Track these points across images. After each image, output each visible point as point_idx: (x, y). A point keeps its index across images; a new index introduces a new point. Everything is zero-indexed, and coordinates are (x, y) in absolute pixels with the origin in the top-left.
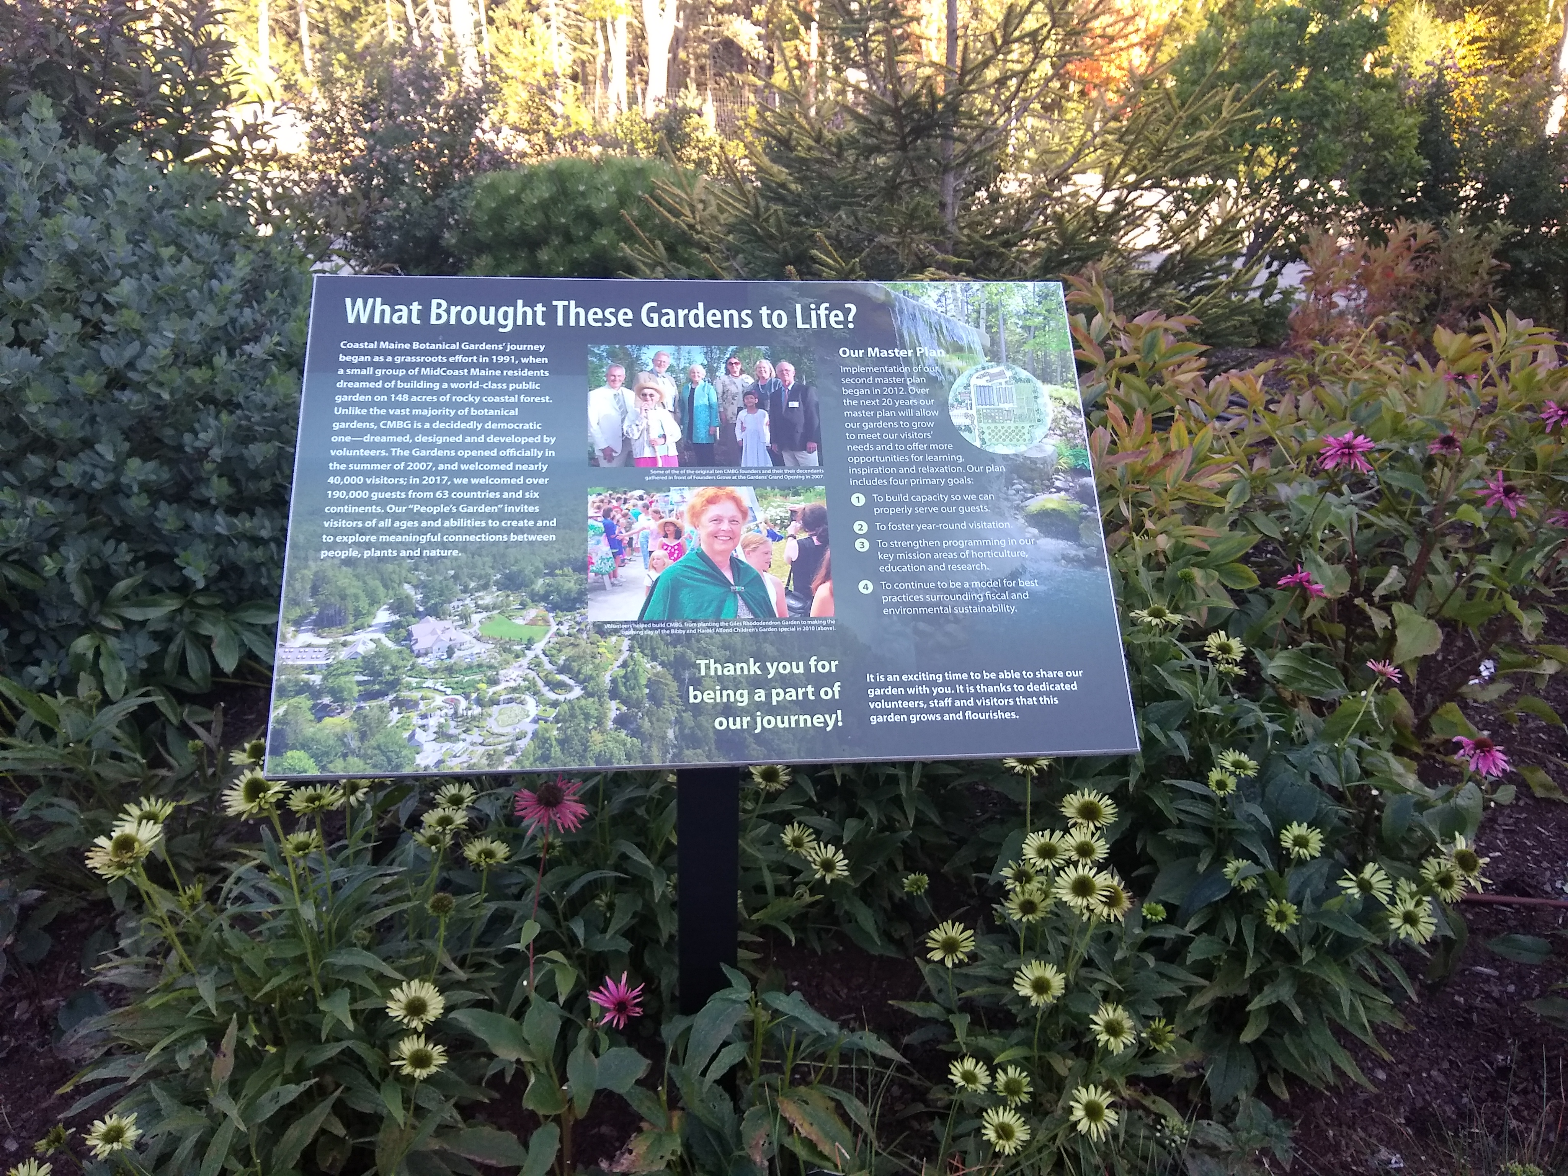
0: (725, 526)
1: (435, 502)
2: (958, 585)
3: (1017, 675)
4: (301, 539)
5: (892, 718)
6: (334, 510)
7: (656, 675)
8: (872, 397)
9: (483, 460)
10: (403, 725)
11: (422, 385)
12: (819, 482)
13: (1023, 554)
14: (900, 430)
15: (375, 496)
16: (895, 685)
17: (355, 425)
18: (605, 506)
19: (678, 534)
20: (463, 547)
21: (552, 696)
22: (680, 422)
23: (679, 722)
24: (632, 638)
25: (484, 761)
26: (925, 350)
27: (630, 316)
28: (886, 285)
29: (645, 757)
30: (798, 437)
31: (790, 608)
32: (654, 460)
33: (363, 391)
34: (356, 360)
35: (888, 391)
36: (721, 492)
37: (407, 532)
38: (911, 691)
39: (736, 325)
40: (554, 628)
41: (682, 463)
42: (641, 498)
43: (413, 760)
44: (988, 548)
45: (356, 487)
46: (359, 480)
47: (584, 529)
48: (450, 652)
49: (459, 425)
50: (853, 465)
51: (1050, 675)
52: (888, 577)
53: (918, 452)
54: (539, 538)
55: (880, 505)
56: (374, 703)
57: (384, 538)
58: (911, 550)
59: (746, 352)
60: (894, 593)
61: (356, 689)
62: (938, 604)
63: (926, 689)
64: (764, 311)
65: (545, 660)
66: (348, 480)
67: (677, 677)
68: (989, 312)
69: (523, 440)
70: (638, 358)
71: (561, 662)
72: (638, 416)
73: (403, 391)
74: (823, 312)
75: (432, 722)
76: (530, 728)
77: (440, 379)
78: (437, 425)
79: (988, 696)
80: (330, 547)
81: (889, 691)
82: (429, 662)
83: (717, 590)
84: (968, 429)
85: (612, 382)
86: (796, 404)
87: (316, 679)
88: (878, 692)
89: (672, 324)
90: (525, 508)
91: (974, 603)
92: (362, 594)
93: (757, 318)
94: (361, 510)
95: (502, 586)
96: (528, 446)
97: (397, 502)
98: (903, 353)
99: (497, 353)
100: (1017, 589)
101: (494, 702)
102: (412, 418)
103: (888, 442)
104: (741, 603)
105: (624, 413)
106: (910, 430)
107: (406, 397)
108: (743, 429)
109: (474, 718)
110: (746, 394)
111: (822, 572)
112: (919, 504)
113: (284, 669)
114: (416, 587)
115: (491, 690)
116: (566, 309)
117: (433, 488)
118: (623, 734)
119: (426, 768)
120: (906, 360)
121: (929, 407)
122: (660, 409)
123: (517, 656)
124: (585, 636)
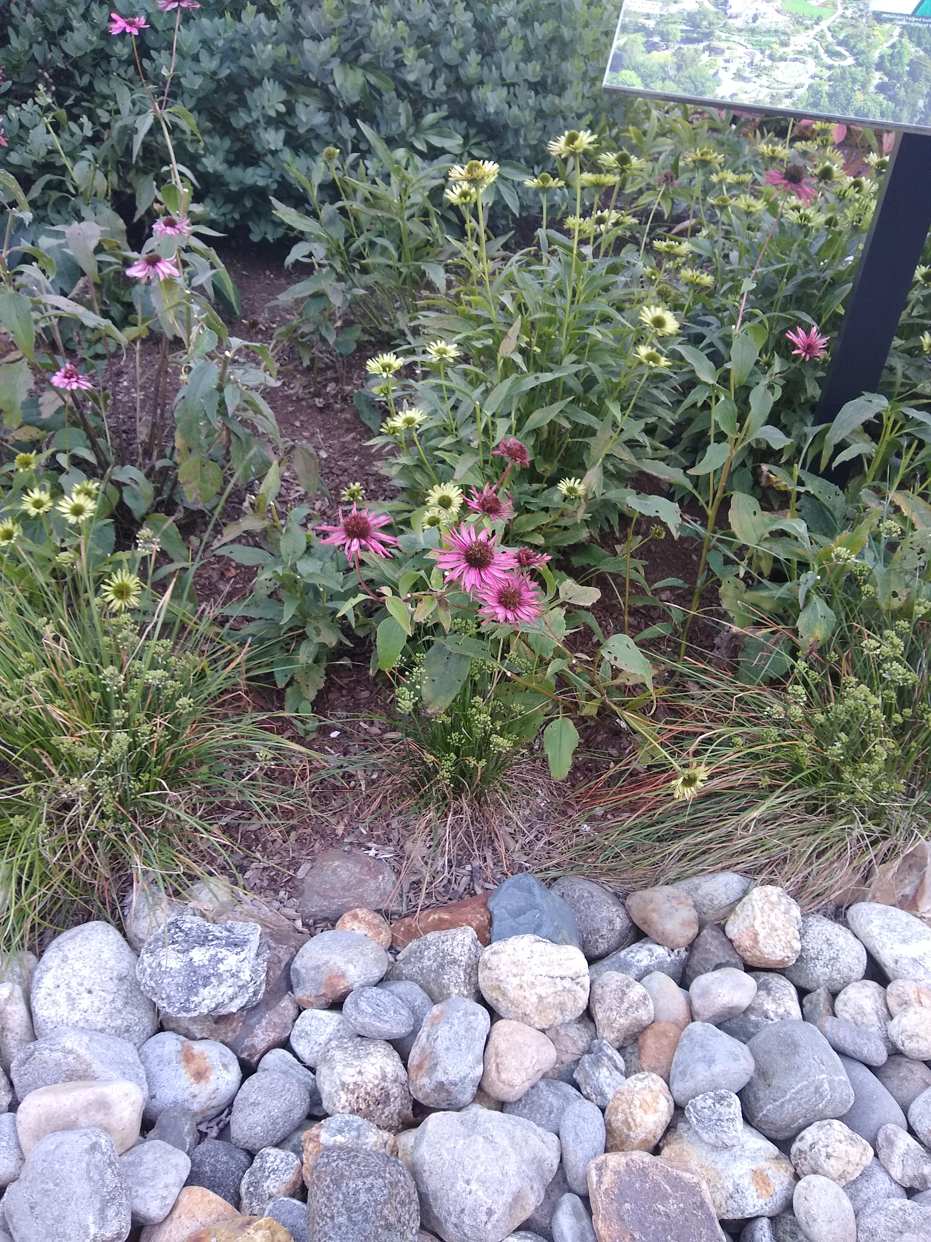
7: (918, 58)
10: (711, 65)
21: (829, 61)
23: (930, 95)
24: (904, 27)
25: (768, 100)
29: (895, 116)
40: (840, 11)
43: (713, 91)
48: (755, 18)
56: (691, 46)
61: (679, 36)
65: (829, 34)
71: (841, 37)
75: (733, 66)
76: (808, 82)
82: (738, 23)
87: (651, 24)
101: (783, 59)
109: (765, 68)
113: (628, 12)
115: (782, 50)
118: (881, 97)
119: (723, 97)
123: (807, 28)
124: (864, 20)
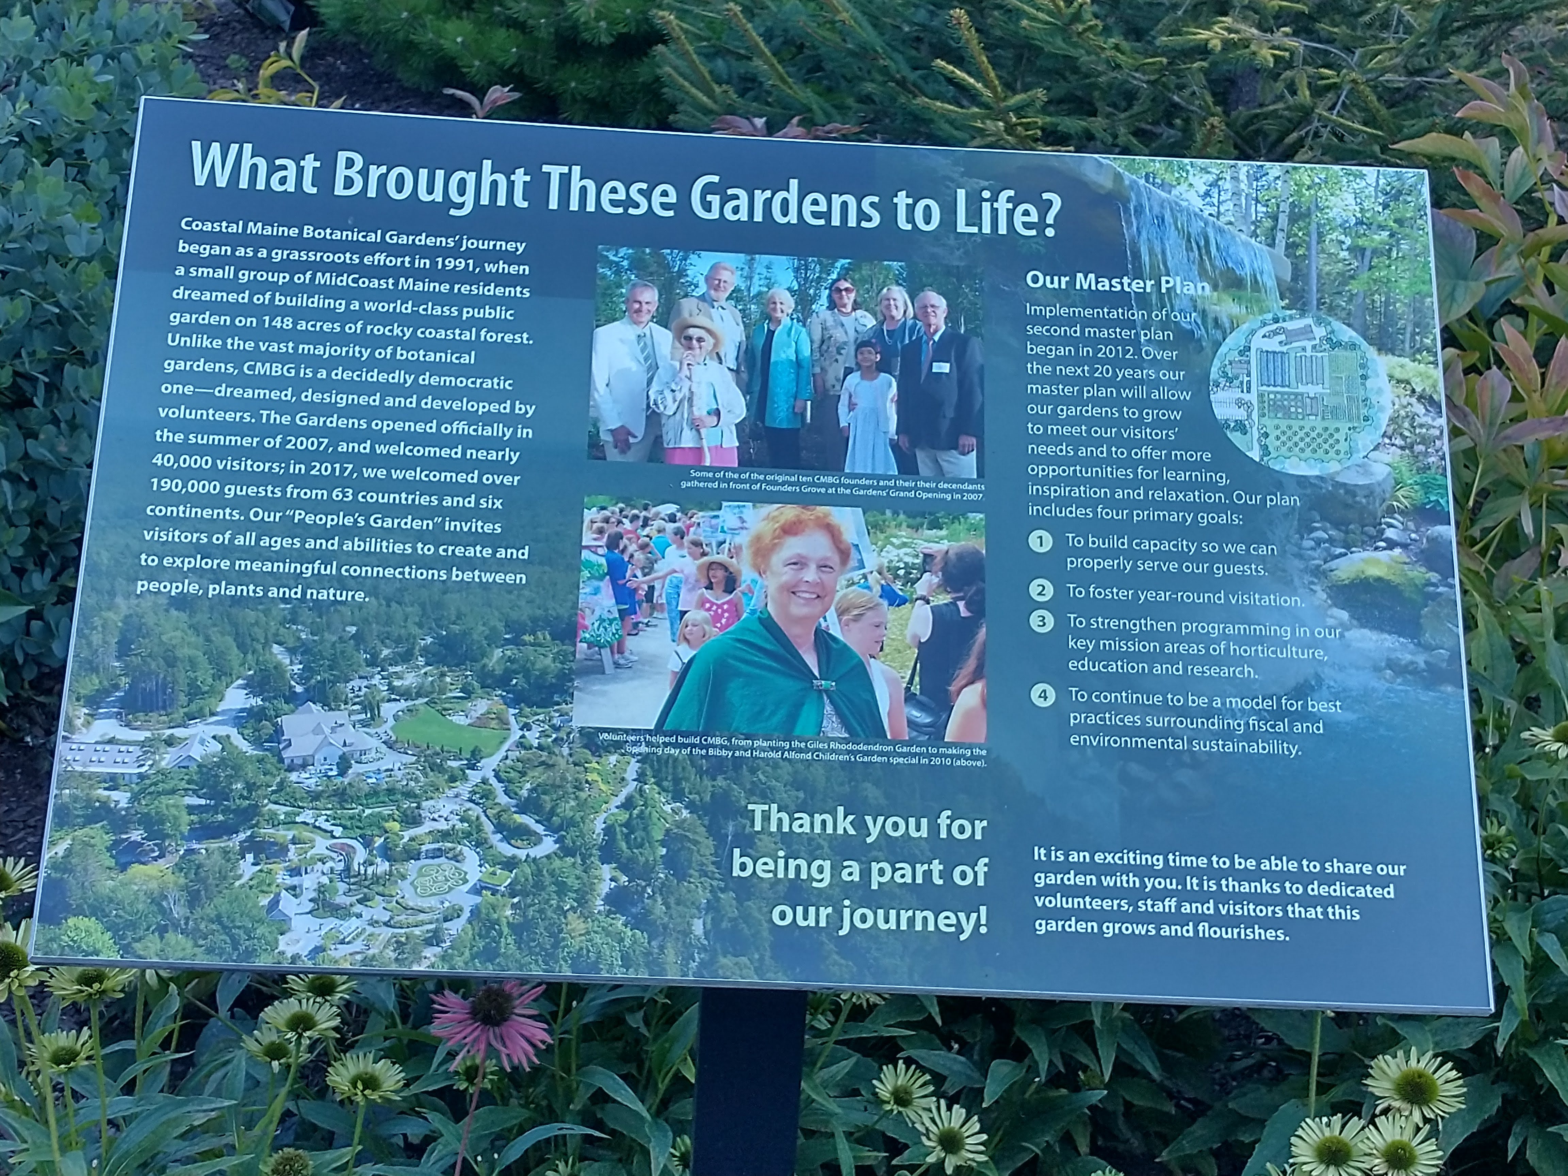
0: (810, 575)
1: (329, 507)
2: (1203, 701)
3: (1293, 866)
4: (105, 557)
5: (1073, 926)
6: (161, 511)
7: (680, 825)
8: (1078, 361)
9: (413, 439)
10: (261, 884)
11: (316, 302)
12: (975, 507)
13: (1319, 654)
14: (1122, 423)
15: (230, 491)
16: (1081, 869)
17: (200, 366)
18: (613, 529)
19: (731, 583)
20: (373, 587)
21: (507, 850)
22: (746, 390)
23: (713, 906)
24: (644, 759)
25: (390, 954)
26: (1176, 281)
27: (672, 199)
28: (1114, 162)
29: (653, 963)
30: (945, 425)
31: (911, 724)
32: (697, 453)
33: (217, 308)
34: (206, 251)
35: (1104, 351)
36: (807, 515)
37: (282, 556)
38: (1107, 881)
39: (852, 222)
40: (516, 734)
41: (746, 462)
42: (672, 519)
43: (274, 945)
44: (1260, 640)
45: (199, 474)
46: (204, 462)
47: (574, 566)
48: (344, 765)
49: (374, 376)
50: (1036, 481)
51: (1350, 869)
52: (1083, 680)
53: (1149, 464)
54: (499, 578)
55: (1077, 553)
56: (214, 845)
57: (242, 564)
58: (1126, 635)
59: (865, 271)
60: (1091, 708)
61: (185, 818)
62: (1166, 732)
63: (1134, 880)
64: (902, 200)
65: (498, 787)
66: (188, 461)
67: (714, 831)
68: (1294, 219)
69: (482, 408)
70: (682, 273)
71: (524, 793)
72: (675, 375)
73: (284, 311)
74: (1003, 205)
75: (309, 882)
76: (468, 902)
77: (346, 293)
78: (338, 374)
79: (1239, 898)
80: (152, 575)
81: (1072, 879)
82: (307, 779)
83: (789, 685)
84: (1241, 427)
85: (634, 314)
86: (945, 368)
87: (121, 798)
88: (1052, 879)
89: (743, 216)
90: (478, 525)
91: (1227, 735)
92: (203, 660)
93: (888, 210)
94: (207, 513)
95: (434, 657)
96: (489, 419)
97: (268, 504)
98: (1136, 286)
99: (446, 253)
100: (1305, 716)
101: (412, 854)
102: (297, 359)
103: (1099, 442)
104: (828, 708)
105: (653, 368)
106: (1139, 423)
107: (288, 323)
108: (852, 407)
109: (376, 879)
110: (861, 345)
111: (971, 664)
112: (1146, 555)
113: (68, 777)
114: (292, 651)
115: (407, 835)
116: (566, 180)
117: (329, 483)
118: (619, 922)
119: (295, 958)
120: (1142, 299)
121: (1175, 385)
122: (713, 364)
123: (453, 779)
124: (566, 751)
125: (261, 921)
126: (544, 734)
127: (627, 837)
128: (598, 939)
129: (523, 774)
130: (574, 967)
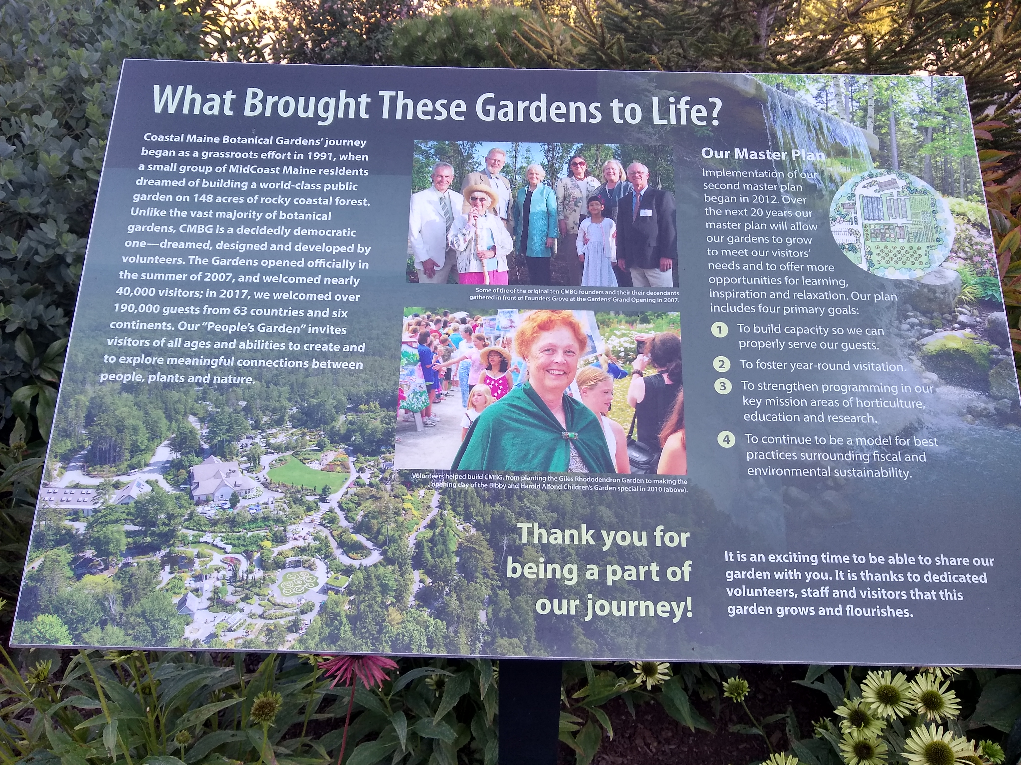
0: (559, 357)
1: (231, 319)
2: (839, 441)
3: (911, 560)
4: (80, 358)
5: (754, 609)
6: (120, 325)
7: (469, 539)
8: (739, 206)
9: (288, 272)
10: (173, 588)
11: (229, 184)
12: (673, 307)
13: (919, 404)
14: (772, 247)
15: (167, 310)
16: (759, 567)
17: (153, 228)
18: (422, 330)
19: (504, 365)
20: (258, 374)
21: (345, 560)
22: (513, 232)
23: (493, 601)
24: (444, 492)
25: (263, 638)
26: (802, 152)
27: (464, 108)
28: (757, 78)
29: (450, 644)
30: (650, 252)
31: (633, 462)
32: (481, 276)
33: (164, 190)
34: (159, 154)
35: (757, 199)
36: (555, 316)
37: (198, 354)
38: (778, 575)
39: (583, 119)
40: (354, 476)
41: (513, 281)
42: (463, 321)
43: (180, 633)
44: (876, 395)
45: (146, 300)
46: (150, 292)
47: (396, 356)
48: (234, 500)
49: (265, 231)
50: (714, 287)
51: (954, 562)
52: (755, 428)
53: (793, 274)
54: (344, 365)
55: (746, 337)
56: (143, 559)
57: (172, 361)
58: (783, 394)
59: (593, 151)
60: (762, 448)
61: (124, 541)
62: (815, 464)
63: (796, 574)
64: (616, 105)
65: (340, 515)
66: (140, 291)
67: (494, 544)
68: (878, 110)
69: (335, 249)
70: (470, 156)
71: (359, 518)
72: (465, 224)
73: (208, 191)
74: (683, 106)
75: (208, 586)
76: (318, 599)
77: (249, 178)
78: (242, 230)
79: (874, 585)
80: (111, 369)
81: (752, 574)
82: (209, 511)
83: (546, 436)
84: (853, 248)
85: (438, 183)
86: (648, 213)
87: (80, 527)
88: (738, 575)
89: (510, 118)
90: (330, 329)
91: (858, 465)
92: (142, 428)
93: (607, 112)
94: (150, 326)
95: (298, 422)
96: (340, 257)
97: (190, 319)
98: (775, 156)
99: (314, 149)
100: (912, 449)
101: (279, 565)
102: (214, 222)
103: (757, 260)
104: (573, 452)
105: (450, 220)
106: (784, 246)
107: (210, 198)
108: (586, 241)
109: (255, 583)
110: (591, 200)
111: (673, 418)
112: (794, 338)
113: (46, 512)
114: (202, 420)
115: (277, 550)
116: (393, 100)
117: (231, 303)
118: (426, 613)
119: (196, 643)
120: (780, 164)
121: (805, 221)
122: (491, 216)
123: (309, 509)
124: (388, 487)
125: (173, 615)
126: (373, 475)
127: (431, 549)
128: (410, 626)
129: (358, 504)
130: (393, 647)
